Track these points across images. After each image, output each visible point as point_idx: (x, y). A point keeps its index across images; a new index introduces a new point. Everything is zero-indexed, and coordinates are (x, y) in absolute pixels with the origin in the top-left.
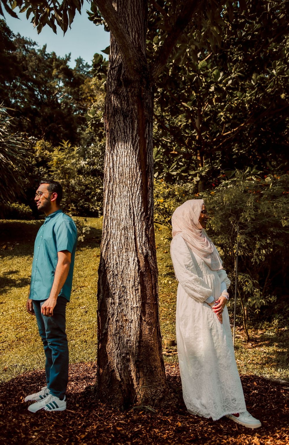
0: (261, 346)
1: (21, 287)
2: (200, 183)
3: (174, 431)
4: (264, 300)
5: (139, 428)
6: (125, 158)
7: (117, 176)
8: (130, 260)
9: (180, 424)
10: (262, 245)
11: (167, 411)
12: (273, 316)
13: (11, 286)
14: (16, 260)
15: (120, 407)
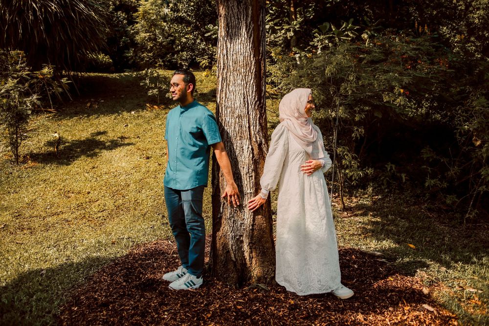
0: (356, 215)
1: (111, 149)
2: (294, 38)
3: (288, 309)
4: (362, 173)
5: (257, 306)
6: (239, 45)
7: (231, 64)
8: (244, 148)
9: (292, 302)
10: (361, 117)
11: (279, 289)
12: (367, 183)
13: (101, 149)
14: (102, 118)
15: (235, 285)
